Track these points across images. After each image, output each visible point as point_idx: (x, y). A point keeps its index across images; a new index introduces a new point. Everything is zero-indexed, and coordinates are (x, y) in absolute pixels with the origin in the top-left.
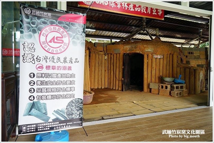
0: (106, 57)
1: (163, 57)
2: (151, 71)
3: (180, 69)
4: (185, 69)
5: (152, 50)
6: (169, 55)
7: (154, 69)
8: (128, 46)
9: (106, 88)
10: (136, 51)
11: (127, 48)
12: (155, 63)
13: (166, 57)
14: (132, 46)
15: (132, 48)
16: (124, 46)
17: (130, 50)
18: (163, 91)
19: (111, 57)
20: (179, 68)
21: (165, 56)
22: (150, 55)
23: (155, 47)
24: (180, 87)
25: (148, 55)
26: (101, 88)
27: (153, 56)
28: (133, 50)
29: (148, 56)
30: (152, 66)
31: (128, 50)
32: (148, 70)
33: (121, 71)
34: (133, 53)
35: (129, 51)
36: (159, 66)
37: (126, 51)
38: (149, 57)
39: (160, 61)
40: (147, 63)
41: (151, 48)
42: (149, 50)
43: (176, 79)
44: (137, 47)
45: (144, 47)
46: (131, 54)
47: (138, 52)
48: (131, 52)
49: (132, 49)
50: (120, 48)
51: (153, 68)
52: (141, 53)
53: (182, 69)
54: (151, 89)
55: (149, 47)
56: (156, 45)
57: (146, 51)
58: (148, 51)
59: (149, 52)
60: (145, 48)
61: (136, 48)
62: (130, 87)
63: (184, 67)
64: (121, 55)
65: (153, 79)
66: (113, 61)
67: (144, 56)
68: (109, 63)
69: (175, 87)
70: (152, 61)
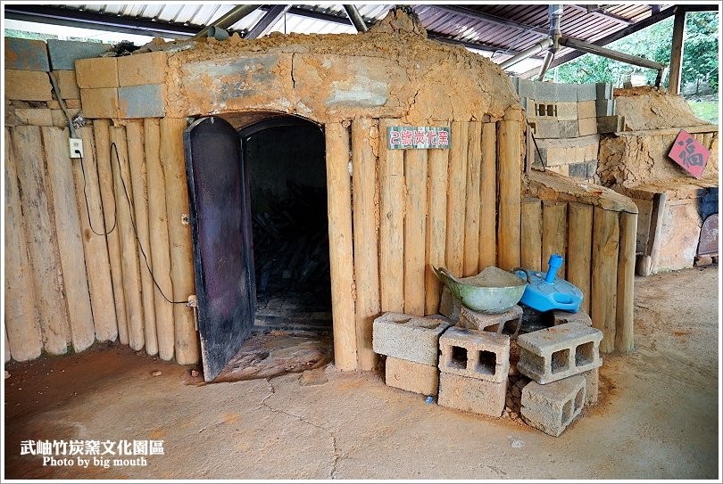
0: (76, 144)
1: (450, 139)
2: (379, 235)
3: (538, 211)
4: (568, 211)
5: (378, 91)
6: (479, 125)
7: (398, 221)
8: (211, 65)
9: (109, 344)
10: (269, 99)
11: (208, 81)
12: (401, 179)
13: (466, 140)
14: (242, 65)
15: (244, 75)
16: (188, 68)
17: (230, 91)
18: (464, 383)
19: (112, 145)
20: (538, 204)
21: (457, 134)
22: (365, 127)
23: (396, 69)
24: (573, 353)
25: (349, 129)
26: (71, 347)
27: (382, 137)
28: (247, 94)
29: (350, 133)
30: (380, 203)
31: (215, 89)
32: (358, 232)
33: (179, 242)
34: (251, 114)
35: (222, 99)
36: (423, 203)
37: (200, 102)
38: (356, 140)
39: (429, 167)
40: (346, 181)
41: (372, 78)
42: (359, 93)
43: (533, 288)
44: (273, 67)
45: (319, 67)
46: (245, 120)
47: (283, 105)
48: (236, 107)
49: (245, 86)
50: (161, 76)
51: (389, 216)
52: (305, 112)
53: (549, 212)
54: (380, 361)
55: (355, 73)
56: (403, 60)
57: (341, 96)
58: (349, 96)
59: (360, 105)
60: (328, 75)
61: (264, 75)
62: (258, 317)
63: (560, 200)
64: (174, 126)
65: (393, 291)
66: (124, 170)
67: (328, 135)
68: (106, 182)
69: (548, 361)
70: (377, 170)
